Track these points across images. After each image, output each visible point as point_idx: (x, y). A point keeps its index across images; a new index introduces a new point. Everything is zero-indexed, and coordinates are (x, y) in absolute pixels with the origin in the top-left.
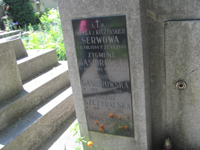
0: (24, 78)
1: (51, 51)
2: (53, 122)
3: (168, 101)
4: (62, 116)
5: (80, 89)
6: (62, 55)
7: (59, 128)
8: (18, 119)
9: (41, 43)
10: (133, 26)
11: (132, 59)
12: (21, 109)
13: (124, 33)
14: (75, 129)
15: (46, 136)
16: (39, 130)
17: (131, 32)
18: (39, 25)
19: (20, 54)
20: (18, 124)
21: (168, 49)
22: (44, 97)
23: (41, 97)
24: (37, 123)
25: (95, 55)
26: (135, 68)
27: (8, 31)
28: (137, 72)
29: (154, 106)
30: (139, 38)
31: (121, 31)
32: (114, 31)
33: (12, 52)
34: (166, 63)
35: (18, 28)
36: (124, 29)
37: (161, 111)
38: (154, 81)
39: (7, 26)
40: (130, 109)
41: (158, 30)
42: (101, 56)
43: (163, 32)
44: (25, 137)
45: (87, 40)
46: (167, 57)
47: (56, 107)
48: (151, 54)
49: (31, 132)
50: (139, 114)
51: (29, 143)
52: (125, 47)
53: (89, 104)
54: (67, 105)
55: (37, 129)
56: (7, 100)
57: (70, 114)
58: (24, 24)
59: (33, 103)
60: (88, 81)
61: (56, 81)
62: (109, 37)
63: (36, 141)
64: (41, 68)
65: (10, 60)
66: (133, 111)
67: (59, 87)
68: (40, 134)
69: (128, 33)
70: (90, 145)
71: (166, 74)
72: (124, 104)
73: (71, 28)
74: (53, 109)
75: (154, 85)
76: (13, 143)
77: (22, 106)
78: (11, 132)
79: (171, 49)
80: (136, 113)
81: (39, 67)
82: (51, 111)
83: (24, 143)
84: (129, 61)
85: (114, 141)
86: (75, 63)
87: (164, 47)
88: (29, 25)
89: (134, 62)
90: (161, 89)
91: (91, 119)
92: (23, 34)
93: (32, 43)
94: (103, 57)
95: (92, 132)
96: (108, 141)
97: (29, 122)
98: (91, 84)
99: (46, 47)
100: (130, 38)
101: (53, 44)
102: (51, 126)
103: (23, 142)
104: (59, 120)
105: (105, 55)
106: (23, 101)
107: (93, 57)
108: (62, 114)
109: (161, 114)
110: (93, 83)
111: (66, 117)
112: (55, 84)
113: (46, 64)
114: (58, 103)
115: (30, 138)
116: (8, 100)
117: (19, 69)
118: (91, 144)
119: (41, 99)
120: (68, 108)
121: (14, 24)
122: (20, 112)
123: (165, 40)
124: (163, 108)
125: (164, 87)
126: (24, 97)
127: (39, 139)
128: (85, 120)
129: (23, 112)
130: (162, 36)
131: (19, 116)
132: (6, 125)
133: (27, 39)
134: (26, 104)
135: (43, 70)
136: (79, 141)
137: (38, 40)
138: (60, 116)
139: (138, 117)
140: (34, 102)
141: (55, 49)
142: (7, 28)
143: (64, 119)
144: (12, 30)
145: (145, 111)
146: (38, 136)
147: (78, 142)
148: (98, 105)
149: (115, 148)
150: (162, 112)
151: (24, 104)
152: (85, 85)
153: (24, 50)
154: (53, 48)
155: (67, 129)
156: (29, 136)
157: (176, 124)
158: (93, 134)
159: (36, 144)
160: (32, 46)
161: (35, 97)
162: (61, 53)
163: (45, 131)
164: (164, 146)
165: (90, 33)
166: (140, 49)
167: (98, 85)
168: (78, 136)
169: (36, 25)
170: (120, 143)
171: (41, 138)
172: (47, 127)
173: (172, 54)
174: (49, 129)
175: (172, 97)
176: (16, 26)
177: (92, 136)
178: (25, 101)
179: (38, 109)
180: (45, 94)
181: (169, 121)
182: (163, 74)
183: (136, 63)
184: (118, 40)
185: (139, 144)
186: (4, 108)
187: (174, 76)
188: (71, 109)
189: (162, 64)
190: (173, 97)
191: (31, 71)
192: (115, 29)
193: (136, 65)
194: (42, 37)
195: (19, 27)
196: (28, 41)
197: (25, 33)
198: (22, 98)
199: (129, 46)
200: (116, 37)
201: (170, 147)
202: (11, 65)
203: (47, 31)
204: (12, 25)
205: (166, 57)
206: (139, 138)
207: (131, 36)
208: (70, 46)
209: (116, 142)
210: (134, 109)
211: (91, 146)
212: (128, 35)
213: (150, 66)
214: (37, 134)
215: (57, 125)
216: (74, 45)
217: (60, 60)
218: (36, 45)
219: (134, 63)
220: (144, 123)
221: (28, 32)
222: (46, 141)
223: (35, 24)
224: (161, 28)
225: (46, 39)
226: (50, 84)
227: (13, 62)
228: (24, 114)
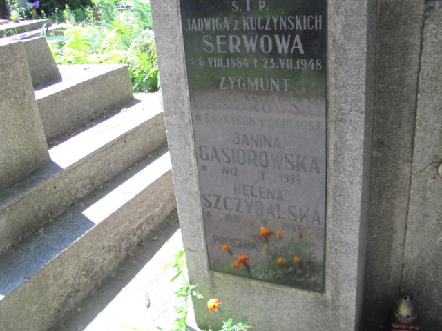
0: (52, 133)
1: (117, 70)
2: (121, 239)
3: (412, 208)
4: (141, 224)
5: (194, 169)
6: (142, 79)
7: (133, 255)
8: (37, 231)
9: (93, 50)
10: (345, 10)
11: (336, 99)
12: (43, 208)
13: (320, 28)
14: (177, 265)
15: (103, 272)
16: (86, 260)
17: (340, 27)
18: (88, 10)
19: (43, 75)
20: (37, 244)
21: (428, 75)
22: (100, 179)
23: (92, 178)
24: (81, 241)
25: (236, 84)
26: (341, 120)
27: (17, 22)
28: (346, 133)
29: (374, 216)
30: (359, 43)
31: (312, 22)
32: (294, 21)
33: (22, 69)
34: (418, 110)
35: (39, 15)
36: (320, 17)
37: (392, 229)
38: (380, 155)
39: (14, 9)
40: (319, 224)
41: (406, 23)
42: (253, 88)
43: (418, 29)
44: (54, 277)
45: (218, 42)
46: (421, 95)
47: (128, 204)
48: (380, 86)
49: (68, 263)
50: (342, 238)
51: (63, 288)
52: (320, 65)
53: (213, 206)
54: (153, 198)
55: (83, 256)
56: (11, 185)
57: (160, 221)
58: (52, 6)
59: (73, 194)
60: (215, 150)
61: (127, 141)
62: (277, 37)
63: (80, 283)
64: (93, 110)
65: (17, 89)
66: (327, 228)
67: (135, 155)
68: (88, 269)
69: (331, 27)
70: (214, 307)
71: (415, 139)
72: (305, 211)
73: (175, 10)
74: (121, 209)
75: (379, 166)
76: (24, 290)
77: (46, 200)
78: (19, 263)
79: (434, 75)
80: (333, 234)
81: (87, 108)
82: (115, 213)
83: (50, 290)
84: (327, 102)
85: (273, 298)
86: (182, 102)
87: (416, 70)
88: (64, 8)
89: (342, 106)
90: (397, 176)
91: (218, 243)
92: (50, 29)
93: (72, 50)
94: (257, 89)
95: (217, 274)
96: (256, 298)
97: (62, 241)
98: (222, 157)
99: (106, 61)
100: (335, 41)
101: (122, 54)
102: (115, 249)
103: (48, 288)
104: (135, 235)
105: (265, 83)
106: (48, 189)
107: (233, 87)
108: (142, 220)
109: (392, 237)
110: (226, 155)
111: (151, 226)
112: (126, 148)
113: (104, 101)
114: (134, 195)
115: (66, 278)
116: (13, 185)
117: (41, 112)
118: (216, 305)
119: (93, 184)
120: (155, 206)
121: (30, 5)
122: (41, 214)
123: (421, 52)
124: (399, 223)
125: (406, 171)
126: (51, 179)
127: (85, 280)
128: (203, 246)
129: (49, 215)
130: (415, 40)
131: (40, 223)
132: (9, 245)
133: (60, 40)
134: (57, 196)
135: (98, 115)
136: (184, 293)
137: (87, 42)
138: (137, 225)
139: (339, 244)
140: (75, 191)
141: (126, 65)
142: (14, 14)
143: (146, 233)
144: (26, 19)
145: (358, 231)
146: (84, 273)
147: (182, 295)
148: (237, 211)
149: (273, 314)
150: (394, 233)
151: (51, 197)
152: (207, 158)
153: (53, 66)
154: (121, 62)
155: (151, 258)
156: (64, 274)
157: (428, 264)
158: (220, 278)
159: (78, 291)
160: (71, 56)
161: (79, 179)
162: (140, 74)
163: (101, 260)
164: (396, 315)
165: (227, 26)
166: (359, 72)
167: (242, 162)
168: (184, 280)
169: (80, 10)
170: (286, 304)
171: (92, 277)
172: (106, 251)
173: (435, 90)
174: (109, 256)
175: (424, 198)
176: (34, 11)
177: (218, 283)
178: (55, 187)
179: (84, 209)
180: (101, 173)
181: (411, 256)
182: (407, 138)
183: (346, 107)
184: (300, 47)
185: (335, 309)
186: (5, 206)
187: (436, 146)
188: (162, 210)
189: (406, 113)
190: (428, 198)
191: (68, 116)
192: (297, 17)
193: (345, 114)
194: (95, 36)
195: (42, 12)
196: (61, 45)
197: (55, 26)
198: (47, 180)
199: (329, 62)
200: (297, 38)
201: (410, 319)
202: (20, 102)
203: (107, 22)
204: (25, 6)
205: (419, 96)
206: (336, 296)
207: (337, 36)
208: (171, 57)
209: (278, 301)
210: (329, 226)
211: (216, 310)
212: (329, 34)
213: (374, 117)
214: (82, 267)
215: (128, 245)
216: (182, 54)
217: (137, 92)
218: (81, 55)
219: (341, 109)
220: (352, 261)
221: (62, 25)
222: (102, 283)
223: (79, 7)
224: (413, 19)
225: (104, 42)
226: (113, 148)
227: (25, 94)
228: (51, 221)
